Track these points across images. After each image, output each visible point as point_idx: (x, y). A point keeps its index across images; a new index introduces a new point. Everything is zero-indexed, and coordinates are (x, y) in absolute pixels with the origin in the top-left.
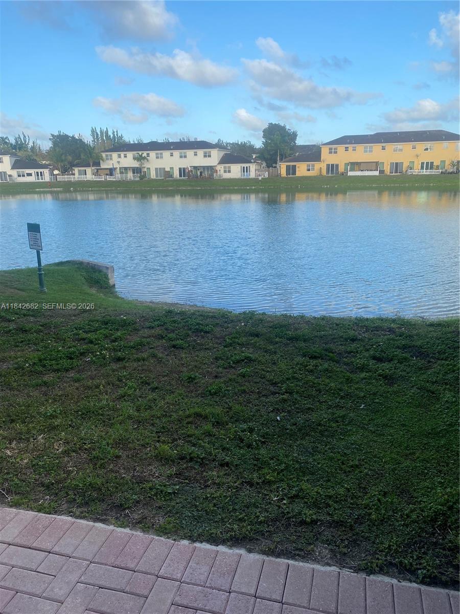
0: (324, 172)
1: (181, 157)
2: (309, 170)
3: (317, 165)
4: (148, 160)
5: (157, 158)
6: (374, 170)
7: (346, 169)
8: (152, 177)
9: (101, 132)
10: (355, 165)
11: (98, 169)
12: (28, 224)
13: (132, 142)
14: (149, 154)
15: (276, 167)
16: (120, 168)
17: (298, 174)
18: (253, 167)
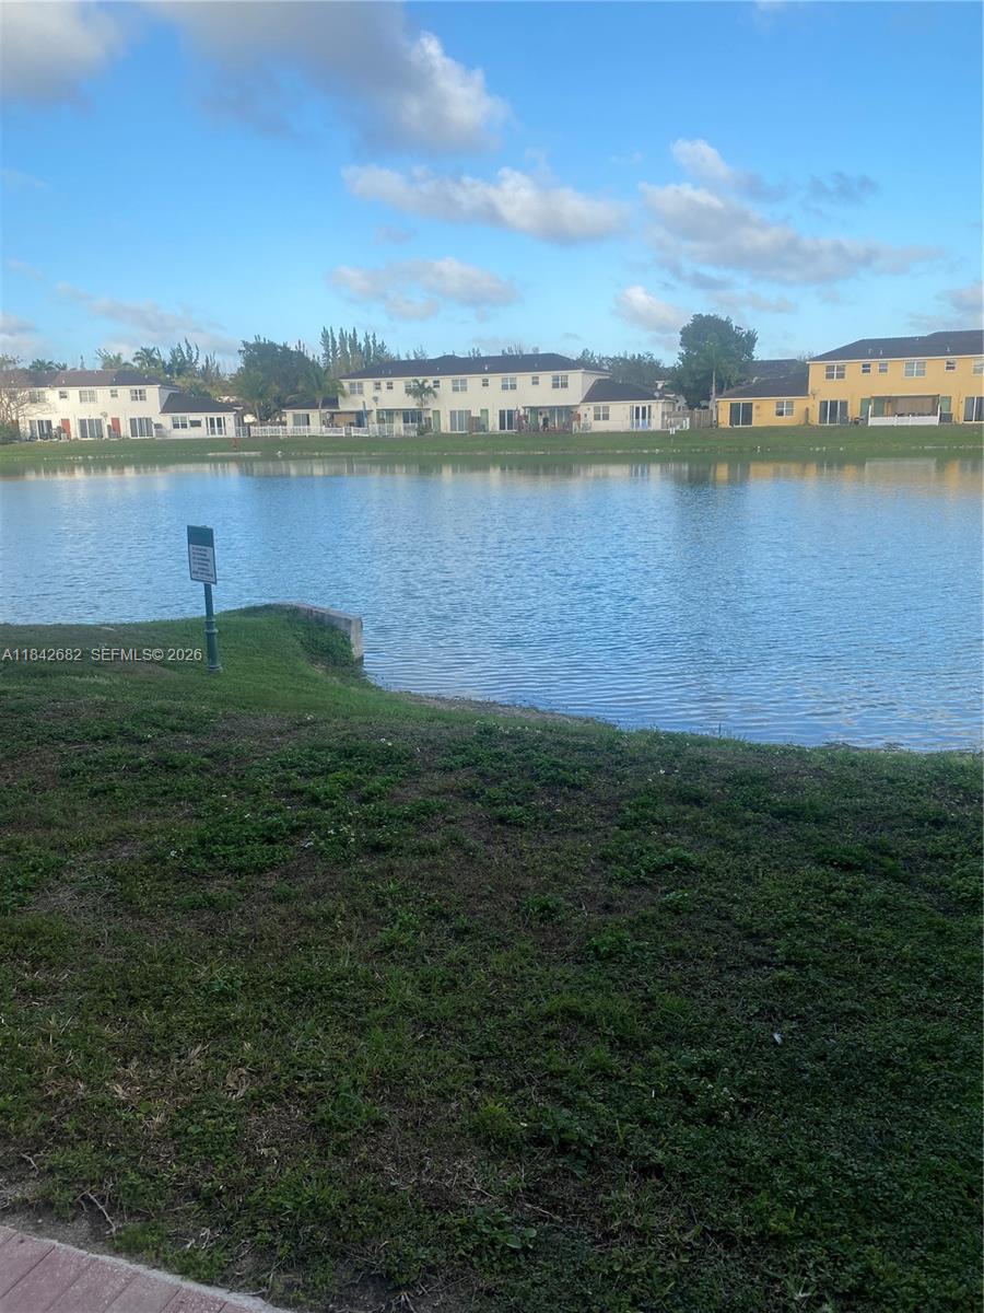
0: (815, 418)
1: (505, 387)
2: (780, 414)
3: (800, 404)
4: (435, 395)
5: (455, 389)
6: (929, 415)
7: (864, 412)
8: (443, 430)
9: (342, 337)
10: (884, 404)
11: (332, 414)
12: (189, 527)
13: (403, 358)
14: (438, 382)
15: (707, 407)
16: (379, 412)
17: (757, 421)
18: (657, 408)
